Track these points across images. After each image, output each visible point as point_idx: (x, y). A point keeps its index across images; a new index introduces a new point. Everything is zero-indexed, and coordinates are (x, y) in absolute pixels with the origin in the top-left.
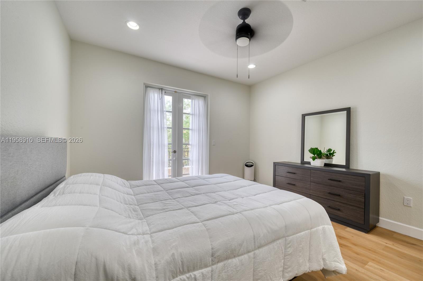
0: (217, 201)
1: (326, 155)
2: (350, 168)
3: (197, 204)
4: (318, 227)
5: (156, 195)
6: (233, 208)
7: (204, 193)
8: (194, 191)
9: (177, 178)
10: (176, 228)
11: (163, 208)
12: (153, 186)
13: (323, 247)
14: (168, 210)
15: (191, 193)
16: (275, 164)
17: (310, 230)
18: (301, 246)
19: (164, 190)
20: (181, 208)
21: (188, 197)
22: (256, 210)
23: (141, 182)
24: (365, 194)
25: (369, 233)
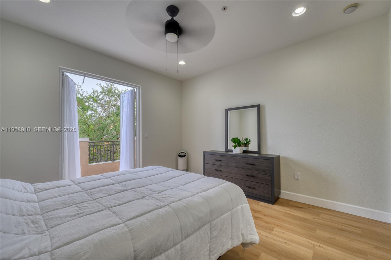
0: (145, 195)
1: (244, 143)
2: (261, 153)
3: (121, 202)
4: (238, 206)
5: (71, 198)
6: (161, 201)
7: (131, 189)
8: (121, 188)
9: (102, 174)
10: (89, 236)
11: (77, 213)
12: (69, 187)
13: (241, 224)
14: (84, 214)
15: (116, 191)
16: (205, 154)
17: (231, 211)
18: (224, 227)
19: (82, 191)
20: (101, 209)
21: (112, 195)
22: (184, 199)
23: (51, 184)
24: (271, 173)
25: (275, 204)
